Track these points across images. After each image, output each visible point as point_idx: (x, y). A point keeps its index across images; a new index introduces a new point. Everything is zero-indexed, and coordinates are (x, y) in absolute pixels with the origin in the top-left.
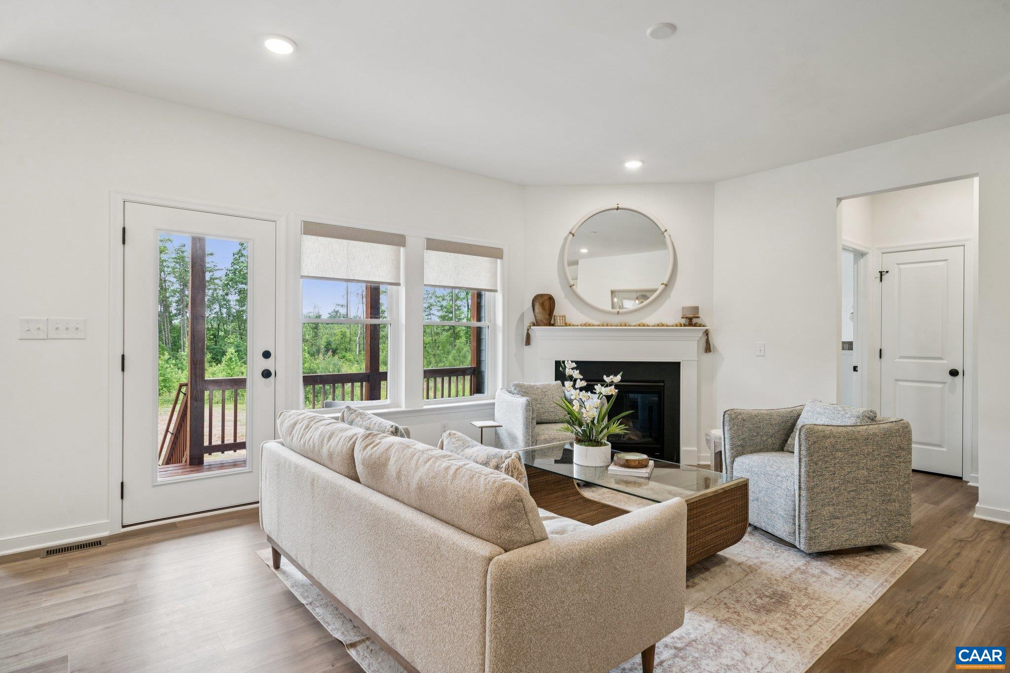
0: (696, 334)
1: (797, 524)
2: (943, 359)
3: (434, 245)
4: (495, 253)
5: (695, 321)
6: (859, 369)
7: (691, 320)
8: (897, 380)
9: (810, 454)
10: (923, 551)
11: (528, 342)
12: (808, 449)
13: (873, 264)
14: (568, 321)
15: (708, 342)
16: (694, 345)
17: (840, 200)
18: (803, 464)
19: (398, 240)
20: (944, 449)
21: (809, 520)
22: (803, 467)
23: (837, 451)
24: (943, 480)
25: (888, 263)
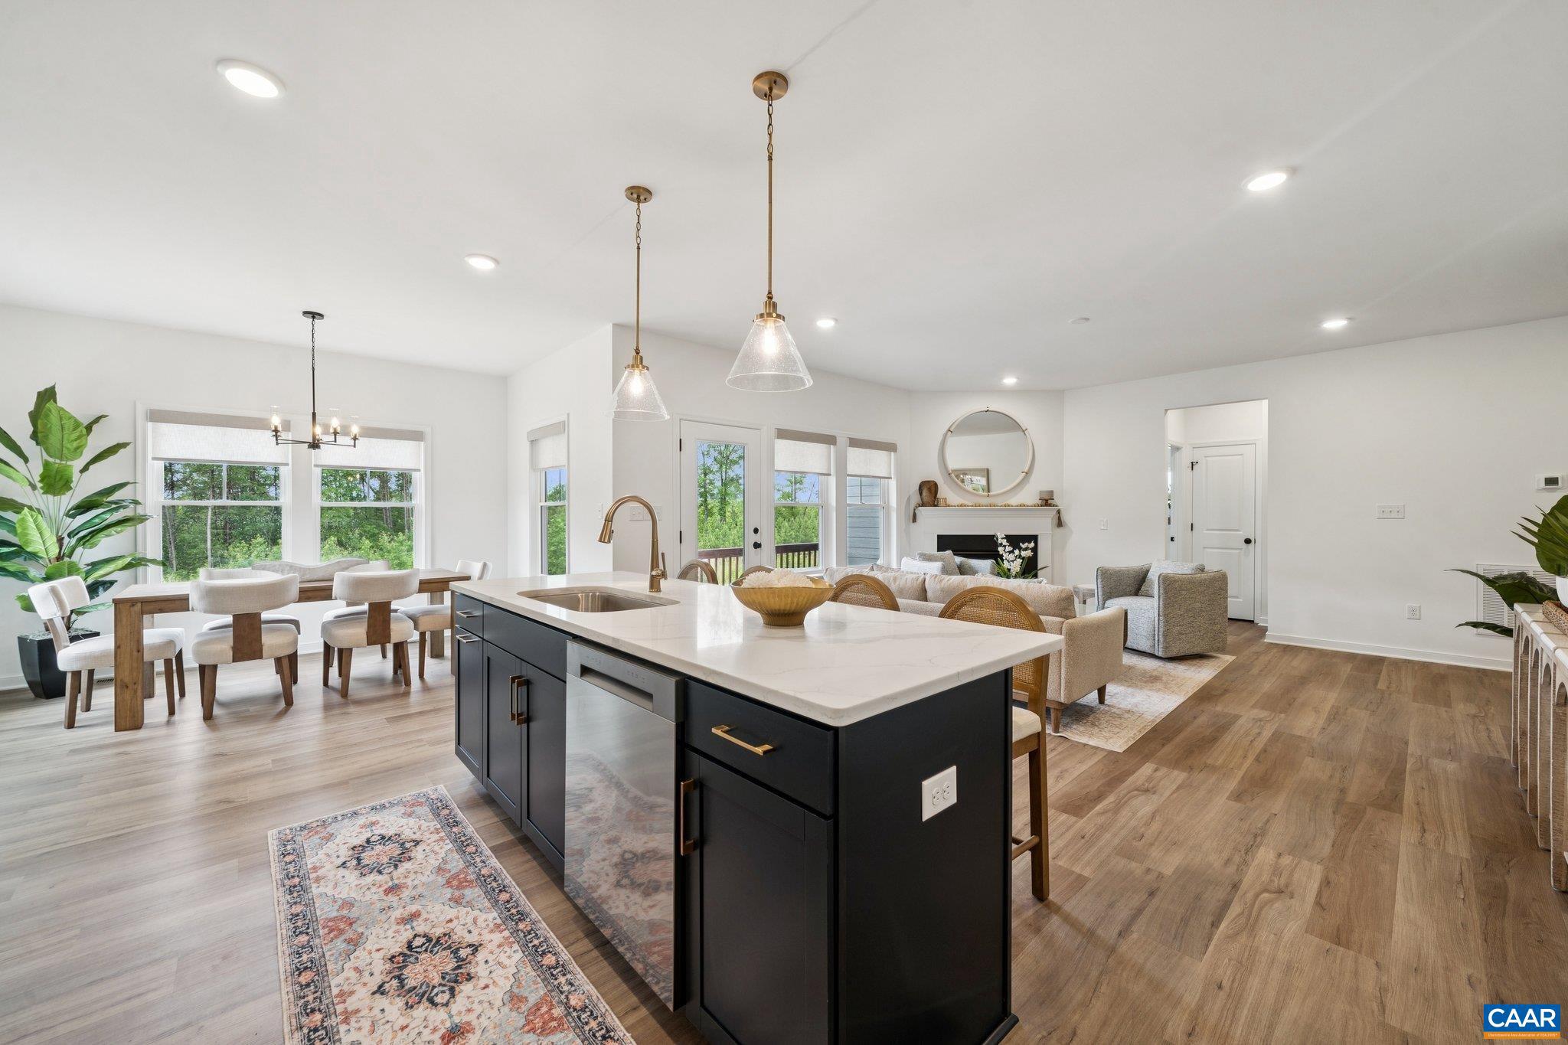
0: (1051, 512)
1: (1156, 639)
2: (1240, 531)
3: (855, 443)
4: (890, 447)
5: (1049, 502)
6: (1175, 539)
7: (1047, 501)
8: (1204, 548)
9: (1166, 593)
10: (1234, 658)
11: (914, 520)
12: (1165, 589)
13: (1185, 457)
14: (948, 502)
15: (1059, 518)
16: (1049, 520)
17: (1166, 410)
18: (1161, 600)
19: (829, 440)
20: (1241, 600)
21: (1165, 636)
22: (1161, 601)
23: (1183, 590)
24: (1240, 623)
25: (1197, 456)
